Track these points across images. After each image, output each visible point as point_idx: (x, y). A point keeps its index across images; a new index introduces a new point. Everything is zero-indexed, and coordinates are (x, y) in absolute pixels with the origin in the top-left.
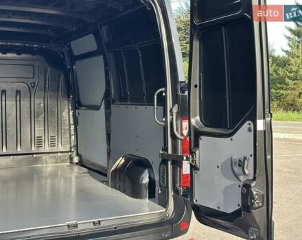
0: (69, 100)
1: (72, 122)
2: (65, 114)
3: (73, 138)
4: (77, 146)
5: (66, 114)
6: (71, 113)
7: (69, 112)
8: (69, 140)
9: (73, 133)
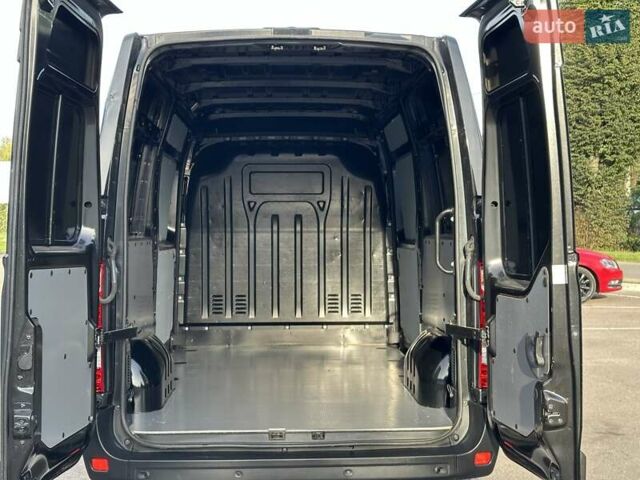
0: (384, 231)
1: (390, 270)
2: (378, 255)
3: (392, 299)
4: (398, 314)
5: (380, 256)
6: (389, 254)
7: (385, 253)
8: (384, 301)
9: (392, 289)
